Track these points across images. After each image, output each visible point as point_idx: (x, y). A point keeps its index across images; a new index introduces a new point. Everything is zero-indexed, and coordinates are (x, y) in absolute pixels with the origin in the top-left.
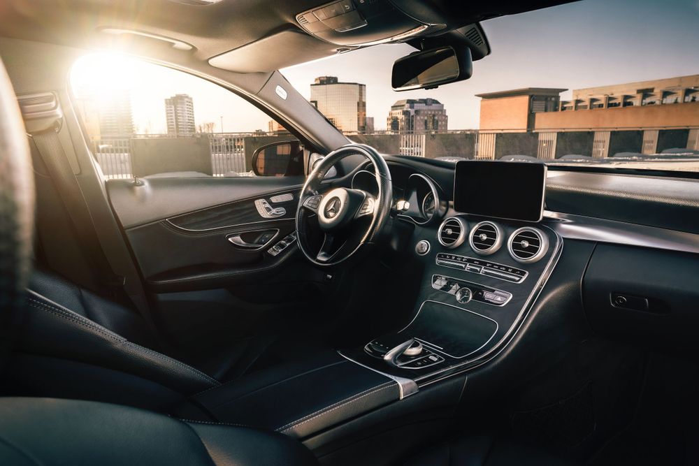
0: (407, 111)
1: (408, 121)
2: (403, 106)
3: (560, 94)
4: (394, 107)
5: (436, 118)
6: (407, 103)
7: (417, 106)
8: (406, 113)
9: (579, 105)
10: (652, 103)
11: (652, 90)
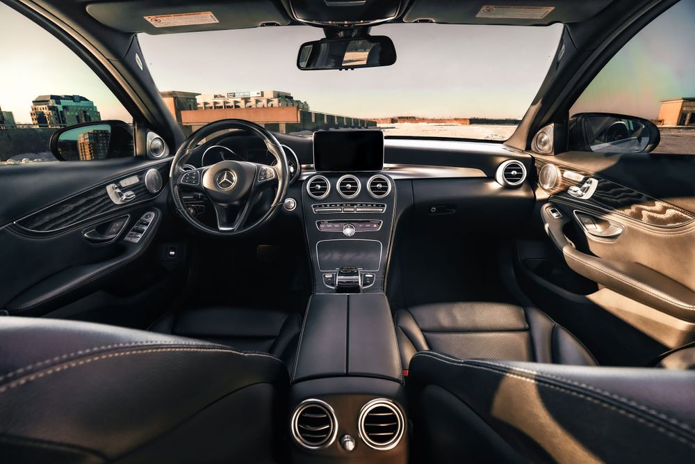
0: (54, 107)
1: (56, 116)
2: (47, 101)
3: (196, 97)
4: (36, 102)
5: (88, 114)
6: (51, 98)
7: (64, 102)
8: (51, 108)
9: (207, 106)
10: (250, 107)
11: (249, 98)
